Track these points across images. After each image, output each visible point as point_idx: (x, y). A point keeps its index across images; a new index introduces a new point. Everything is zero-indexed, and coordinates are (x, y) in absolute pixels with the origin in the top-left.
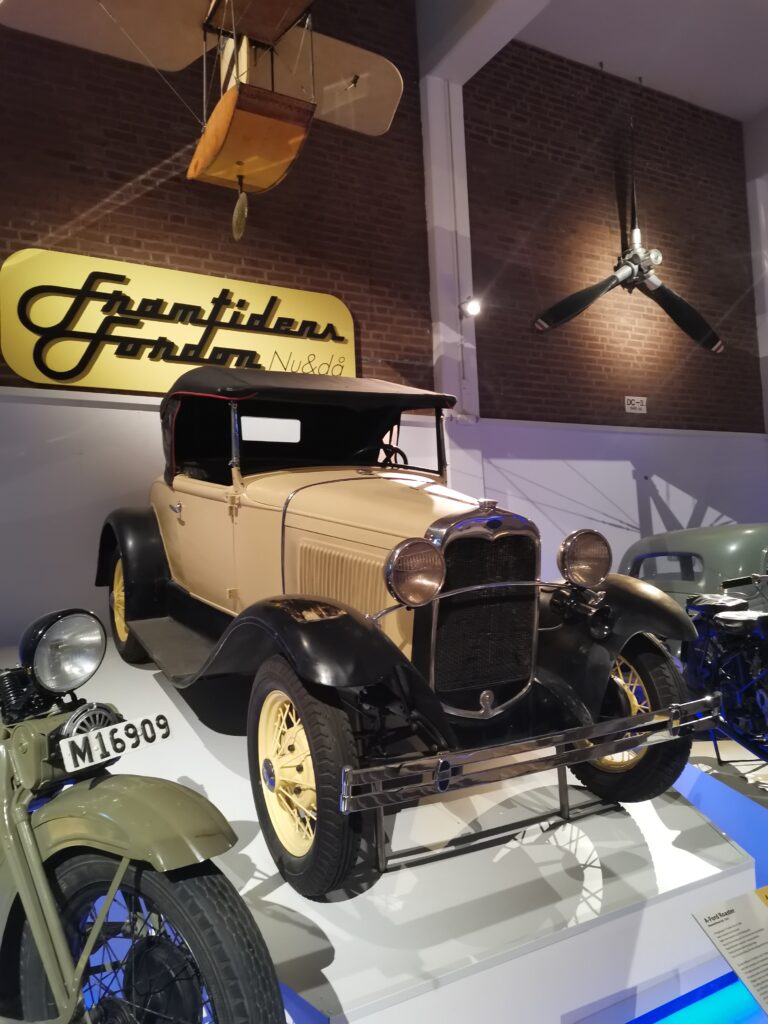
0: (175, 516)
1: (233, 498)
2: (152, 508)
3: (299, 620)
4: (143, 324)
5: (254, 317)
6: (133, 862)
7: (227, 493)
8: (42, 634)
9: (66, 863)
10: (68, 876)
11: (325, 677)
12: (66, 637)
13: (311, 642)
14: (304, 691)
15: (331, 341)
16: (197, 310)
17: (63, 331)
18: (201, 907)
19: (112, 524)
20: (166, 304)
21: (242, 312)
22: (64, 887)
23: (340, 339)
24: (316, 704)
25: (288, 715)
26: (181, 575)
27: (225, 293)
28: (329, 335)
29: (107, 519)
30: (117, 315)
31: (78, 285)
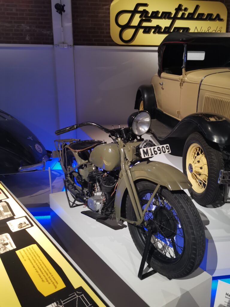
0: (161, 86)
1: (182, 80)
2: (152, 85)
3: (208, 121)
4: (152, 21)
5: (189, 14)
6: (161, 186)
7: (180, 78)
8: (134, 118)
9: (140, 183)
10: (140, 186)
11: (216, 140)
12: (141, 119)
13: (212, 128)
14: (207, 144)
15: (218, 21)
16: (170, 13)
17: (128, 26)
18: (181, 202)
19: (140, 90)
20: (160, 12)
21: (186, 13)
22: (139, 189)
23: (221, 20)
24: (211, 149)
25: (198, 152)
26: (161, 106)
27: (180, 6)
28: (217, 19)
29: (139, 88)
30: (144, 18)
31: (133, 9)
